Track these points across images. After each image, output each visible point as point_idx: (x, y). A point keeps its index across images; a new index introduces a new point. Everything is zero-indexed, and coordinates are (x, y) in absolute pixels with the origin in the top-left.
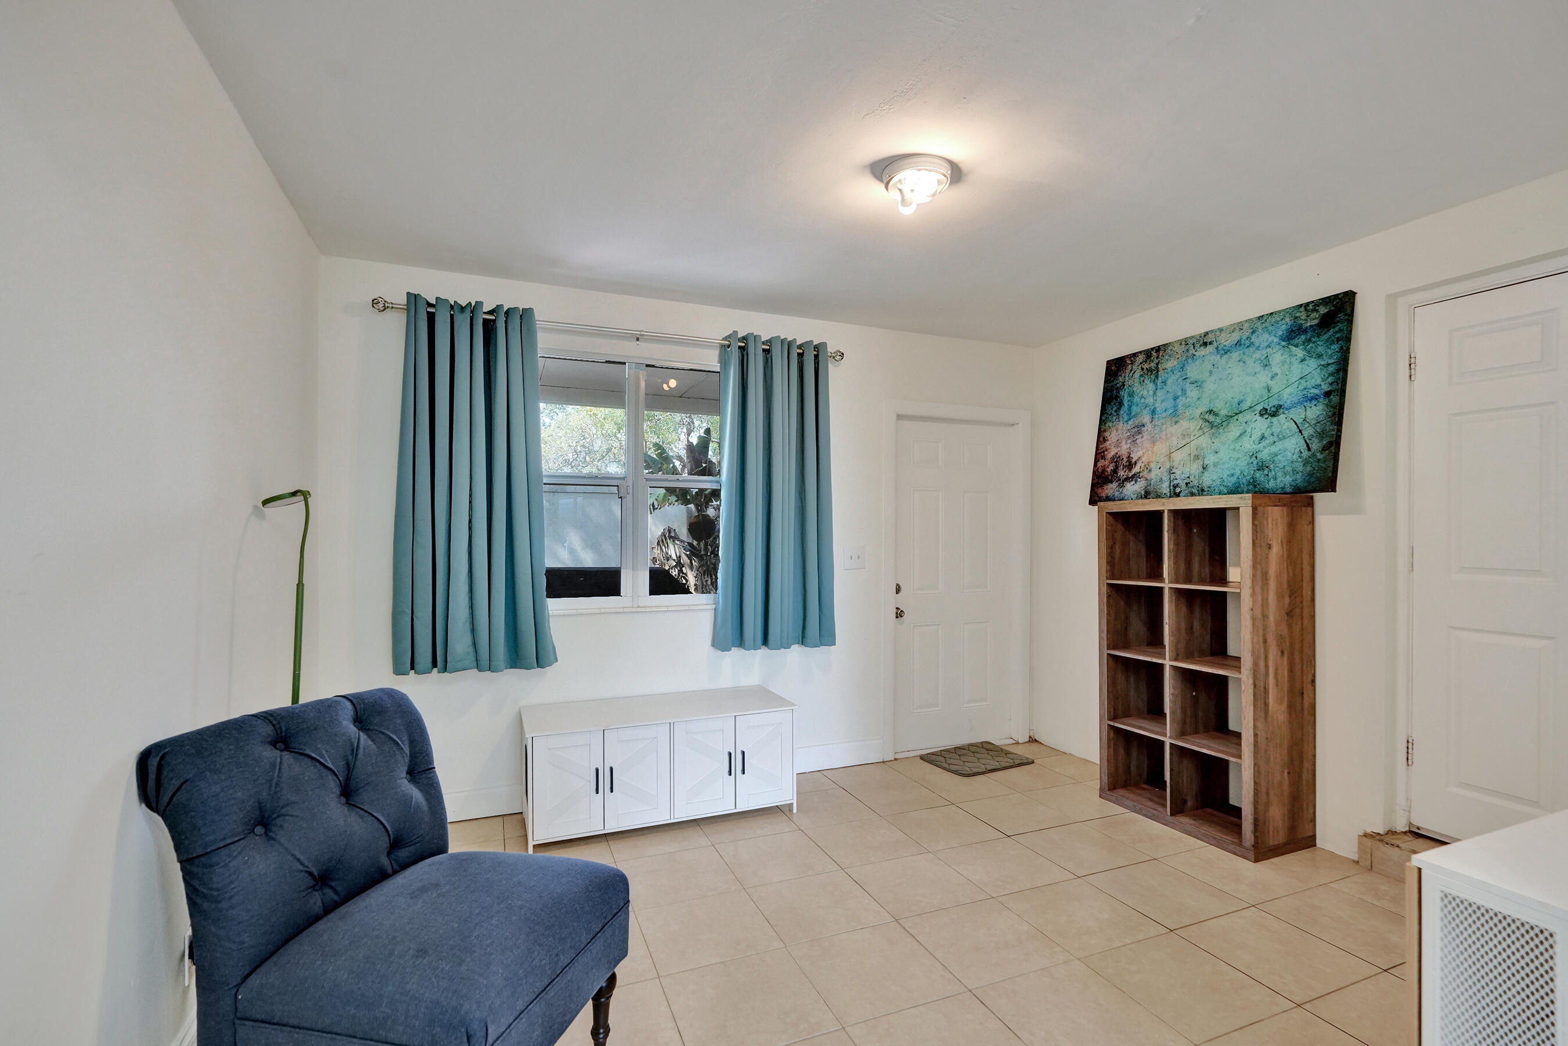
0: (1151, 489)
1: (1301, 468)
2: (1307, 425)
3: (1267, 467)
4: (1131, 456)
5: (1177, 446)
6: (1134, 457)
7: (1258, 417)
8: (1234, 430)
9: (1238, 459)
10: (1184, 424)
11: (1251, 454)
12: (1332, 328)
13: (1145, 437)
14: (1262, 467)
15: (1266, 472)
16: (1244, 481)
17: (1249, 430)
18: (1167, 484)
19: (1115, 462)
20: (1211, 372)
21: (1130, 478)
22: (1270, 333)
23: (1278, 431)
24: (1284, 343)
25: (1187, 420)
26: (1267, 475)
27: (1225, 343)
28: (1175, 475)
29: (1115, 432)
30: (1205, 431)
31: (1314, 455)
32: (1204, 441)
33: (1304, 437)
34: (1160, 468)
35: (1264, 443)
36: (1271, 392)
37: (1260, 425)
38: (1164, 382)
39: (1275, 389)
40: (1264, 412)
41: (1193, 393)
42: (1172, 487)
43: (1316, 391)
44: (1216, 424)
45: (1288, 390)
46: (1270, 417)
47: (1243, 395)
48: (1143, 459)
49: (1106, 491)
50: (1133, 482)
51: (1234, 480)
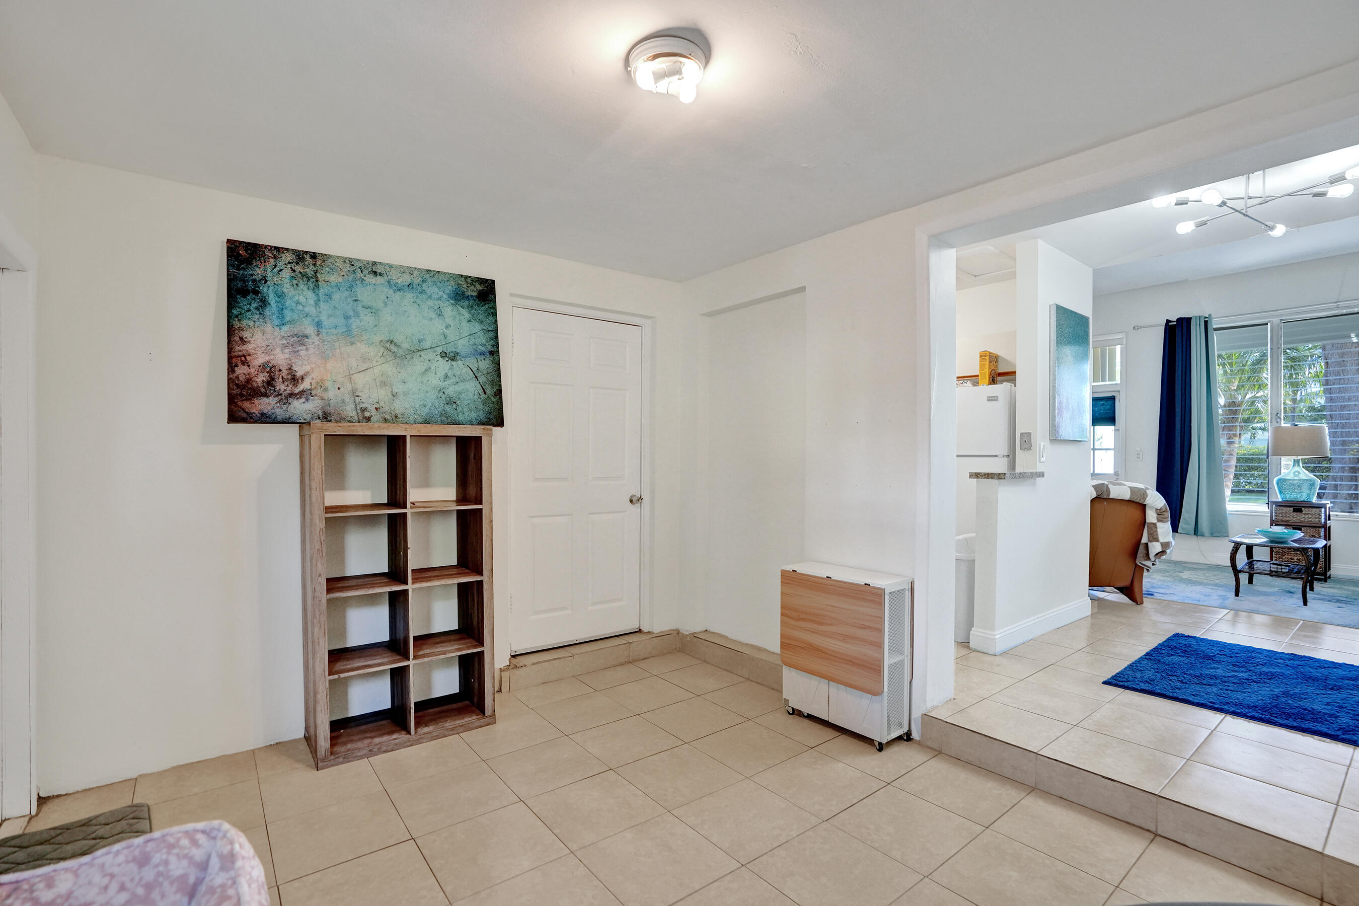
0: (331, 409)
1: (481, 407)
2: (481, 373)
3: (455, 403)
4: (294, 368)
5: (357, 369)
6: (300, 372)
7: (439, 357)
8: (418, 366)
9: (427, 392)
10: (362, 348)
11: (438, 389)
12: (488, 304)
13: (311, 351)
14: (451, 402)
15: (454, 406)
16: (437, 412)
17: (433, 368)
18: (353, 406)
19: (268, 372)
20: (386, 304)
21: (297, 394)
22: (439, 288)
23: (459, 373)
24: (452, 302)
25: (365, 344)
26: (456, 409)
27: (397, 281)
28: (360, 398)
29: (260, 334)
30: (389, 359)
31: (489, 398)
32: (389, 368)
33: (480, 383)
34: (339, 389)
35: (448, 382)
36: (448, 338)
37: (443, 366)
38: (329, 296)
39: (451, 338)
40: (444, 355)
41: (367, 319)
42: (359, 411)
43: (483, 349)
44: (398, 355)
45: (461, 341)
46: (450, 360)
47: (423, 335)
48: (313, 375)
49: (260, 407)
50: (303, 400)
51: (426, 410)
